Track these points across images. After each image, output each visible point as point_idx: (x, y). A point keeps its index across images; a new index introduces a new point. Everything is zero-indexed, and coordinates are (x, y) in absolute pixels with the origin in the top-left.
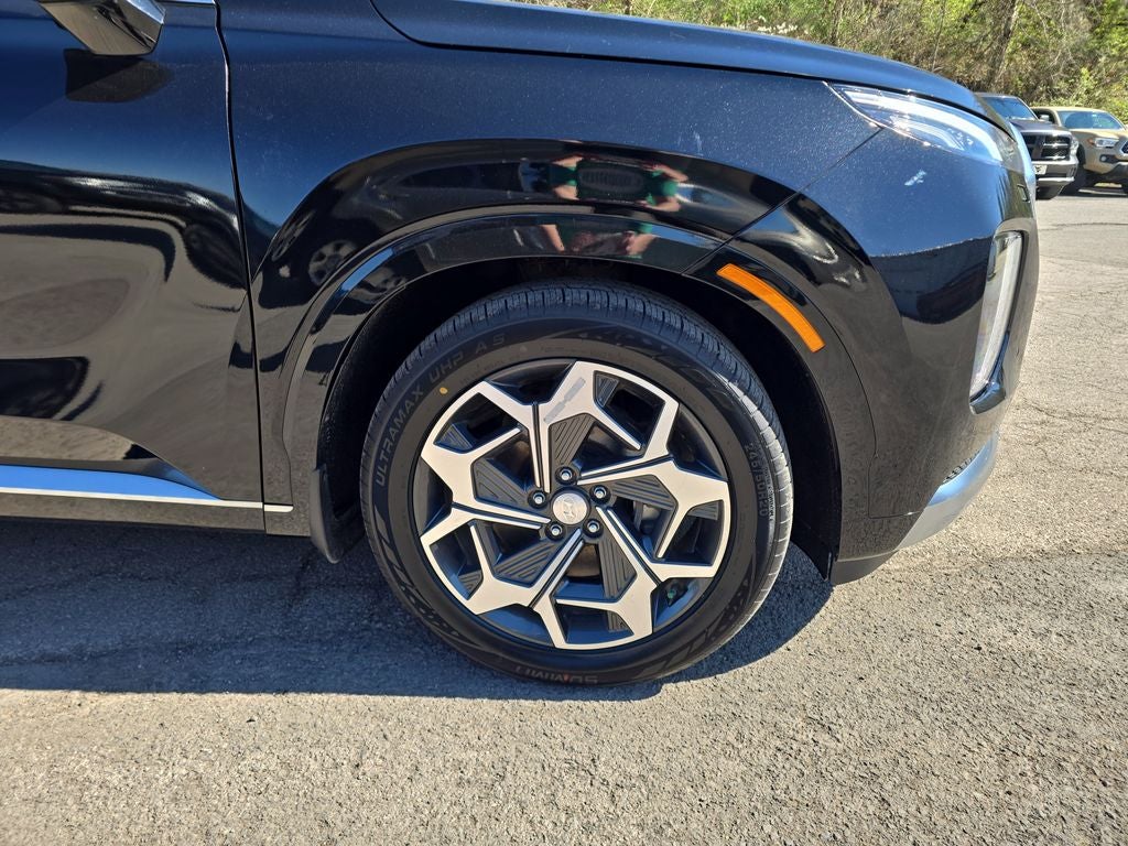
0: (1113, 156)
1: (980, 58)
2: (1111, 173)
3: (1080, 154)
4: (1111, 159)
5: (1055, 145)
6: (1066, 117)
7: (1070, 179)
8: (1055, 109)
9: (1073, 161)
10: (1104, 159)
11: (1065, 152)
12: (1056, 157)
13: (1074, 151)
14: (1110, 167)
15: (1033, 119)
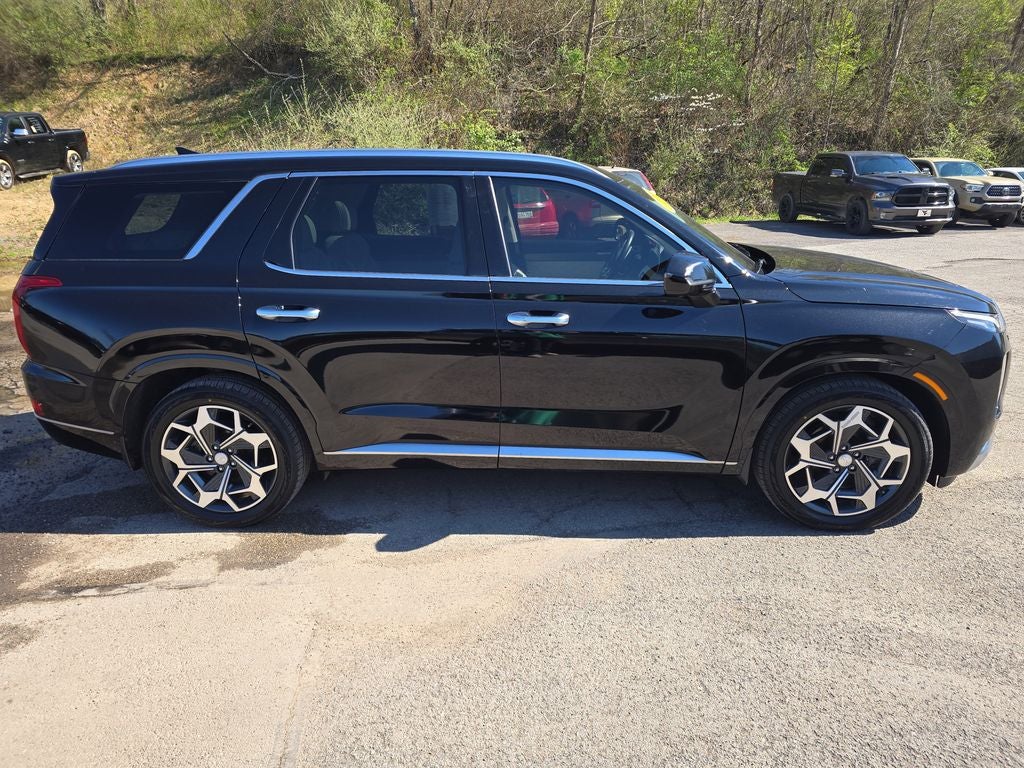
0: (981, 198)
1: (865, 113)
2: (979, 211)
3: (956, 200)
4: (979, 200)
5: (936, 194)
6: (941, 166)
7: (949, 219)
8: (932, 160)
9: (951, 205)
10: (973, 200)
11: (944, 199)
12: (937, 203)
13: (951, 198)
14: (978, 206)
15: (917, 172)
